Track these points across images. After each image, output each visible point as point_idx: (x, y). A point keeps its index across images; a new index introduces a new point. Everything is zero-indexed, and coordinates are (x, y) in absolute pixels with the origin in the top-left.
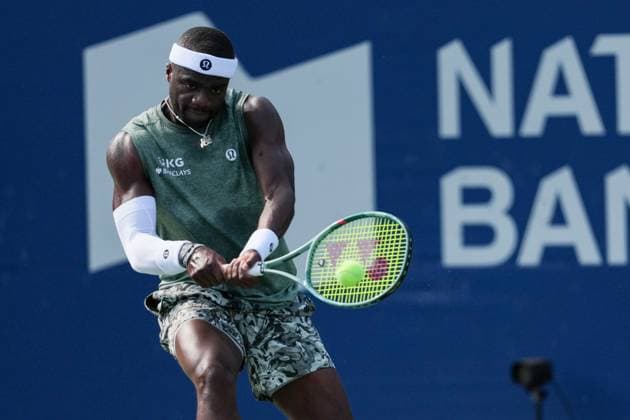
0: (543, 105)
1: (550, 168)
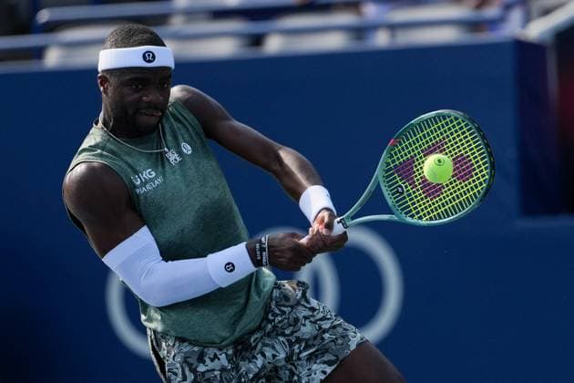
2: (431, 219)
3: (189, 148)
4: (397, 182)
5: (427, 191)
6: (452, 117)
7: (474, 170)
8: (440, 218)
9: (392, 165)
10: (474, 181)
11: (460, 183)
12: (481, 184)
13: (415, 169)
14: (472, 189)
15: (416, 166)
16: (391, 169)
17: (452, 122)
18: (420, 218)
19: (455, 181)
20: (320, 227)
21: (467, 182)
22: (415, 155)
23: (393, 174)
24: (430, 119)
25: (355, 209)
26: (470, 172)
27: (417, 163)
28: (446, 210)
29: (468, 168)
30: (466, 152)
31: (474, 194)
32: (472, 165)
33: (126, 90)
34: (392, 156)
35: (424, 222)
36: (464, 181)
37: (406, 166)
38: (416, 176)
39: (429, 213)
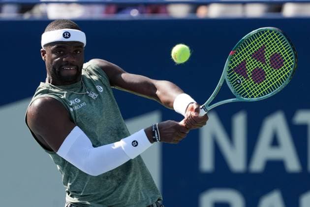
0: (264, 153)
1: (267, 191)
2: (259, 96)
3: (101, 88)
4: (237, 77)
5: (255, 79)
6: (268, 31)
7: (285, 61)
8: (265, 94)
9: (232, 68)
10: (285, 68)
11: (276, 71)
12: (289, 69)
13: (247, 67)
14: (284, 73)
15: (247, 66)
16: (232, 70)
17: (268, 34)
18: (253, 97)
19: (273, 70)
20: (192, 112)
21: (280, 69)
22: (246, 59)
23: (233, 73)
24: (254, 35)
25: (211, 99)
26: (282, 63)
27: (247, 64)
28: (273, 86)
29: (280, 60)
30: (279, 51)
31: (286, 76)
32: (283, 58)
33: (54, 56)
34: (232, 62)
35: (255, 99)
36: (278, 69)
37: (241, 67)
38: (248, 72)
39: (257, 93)
